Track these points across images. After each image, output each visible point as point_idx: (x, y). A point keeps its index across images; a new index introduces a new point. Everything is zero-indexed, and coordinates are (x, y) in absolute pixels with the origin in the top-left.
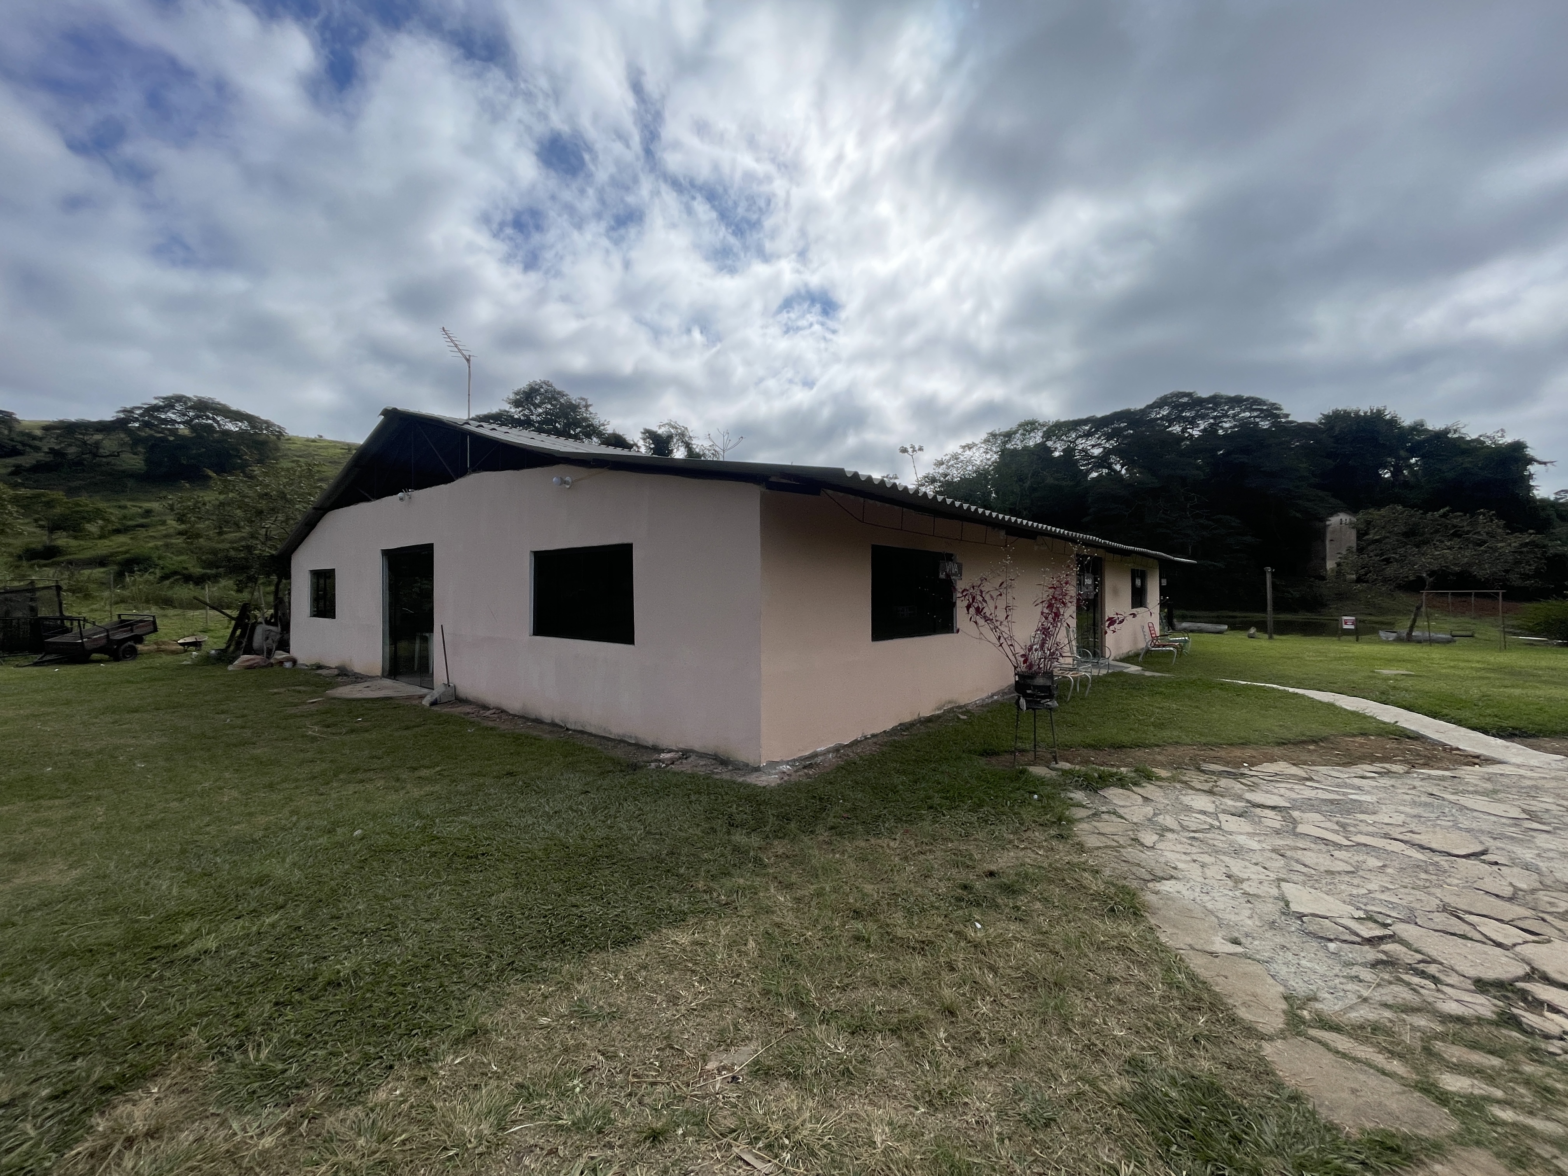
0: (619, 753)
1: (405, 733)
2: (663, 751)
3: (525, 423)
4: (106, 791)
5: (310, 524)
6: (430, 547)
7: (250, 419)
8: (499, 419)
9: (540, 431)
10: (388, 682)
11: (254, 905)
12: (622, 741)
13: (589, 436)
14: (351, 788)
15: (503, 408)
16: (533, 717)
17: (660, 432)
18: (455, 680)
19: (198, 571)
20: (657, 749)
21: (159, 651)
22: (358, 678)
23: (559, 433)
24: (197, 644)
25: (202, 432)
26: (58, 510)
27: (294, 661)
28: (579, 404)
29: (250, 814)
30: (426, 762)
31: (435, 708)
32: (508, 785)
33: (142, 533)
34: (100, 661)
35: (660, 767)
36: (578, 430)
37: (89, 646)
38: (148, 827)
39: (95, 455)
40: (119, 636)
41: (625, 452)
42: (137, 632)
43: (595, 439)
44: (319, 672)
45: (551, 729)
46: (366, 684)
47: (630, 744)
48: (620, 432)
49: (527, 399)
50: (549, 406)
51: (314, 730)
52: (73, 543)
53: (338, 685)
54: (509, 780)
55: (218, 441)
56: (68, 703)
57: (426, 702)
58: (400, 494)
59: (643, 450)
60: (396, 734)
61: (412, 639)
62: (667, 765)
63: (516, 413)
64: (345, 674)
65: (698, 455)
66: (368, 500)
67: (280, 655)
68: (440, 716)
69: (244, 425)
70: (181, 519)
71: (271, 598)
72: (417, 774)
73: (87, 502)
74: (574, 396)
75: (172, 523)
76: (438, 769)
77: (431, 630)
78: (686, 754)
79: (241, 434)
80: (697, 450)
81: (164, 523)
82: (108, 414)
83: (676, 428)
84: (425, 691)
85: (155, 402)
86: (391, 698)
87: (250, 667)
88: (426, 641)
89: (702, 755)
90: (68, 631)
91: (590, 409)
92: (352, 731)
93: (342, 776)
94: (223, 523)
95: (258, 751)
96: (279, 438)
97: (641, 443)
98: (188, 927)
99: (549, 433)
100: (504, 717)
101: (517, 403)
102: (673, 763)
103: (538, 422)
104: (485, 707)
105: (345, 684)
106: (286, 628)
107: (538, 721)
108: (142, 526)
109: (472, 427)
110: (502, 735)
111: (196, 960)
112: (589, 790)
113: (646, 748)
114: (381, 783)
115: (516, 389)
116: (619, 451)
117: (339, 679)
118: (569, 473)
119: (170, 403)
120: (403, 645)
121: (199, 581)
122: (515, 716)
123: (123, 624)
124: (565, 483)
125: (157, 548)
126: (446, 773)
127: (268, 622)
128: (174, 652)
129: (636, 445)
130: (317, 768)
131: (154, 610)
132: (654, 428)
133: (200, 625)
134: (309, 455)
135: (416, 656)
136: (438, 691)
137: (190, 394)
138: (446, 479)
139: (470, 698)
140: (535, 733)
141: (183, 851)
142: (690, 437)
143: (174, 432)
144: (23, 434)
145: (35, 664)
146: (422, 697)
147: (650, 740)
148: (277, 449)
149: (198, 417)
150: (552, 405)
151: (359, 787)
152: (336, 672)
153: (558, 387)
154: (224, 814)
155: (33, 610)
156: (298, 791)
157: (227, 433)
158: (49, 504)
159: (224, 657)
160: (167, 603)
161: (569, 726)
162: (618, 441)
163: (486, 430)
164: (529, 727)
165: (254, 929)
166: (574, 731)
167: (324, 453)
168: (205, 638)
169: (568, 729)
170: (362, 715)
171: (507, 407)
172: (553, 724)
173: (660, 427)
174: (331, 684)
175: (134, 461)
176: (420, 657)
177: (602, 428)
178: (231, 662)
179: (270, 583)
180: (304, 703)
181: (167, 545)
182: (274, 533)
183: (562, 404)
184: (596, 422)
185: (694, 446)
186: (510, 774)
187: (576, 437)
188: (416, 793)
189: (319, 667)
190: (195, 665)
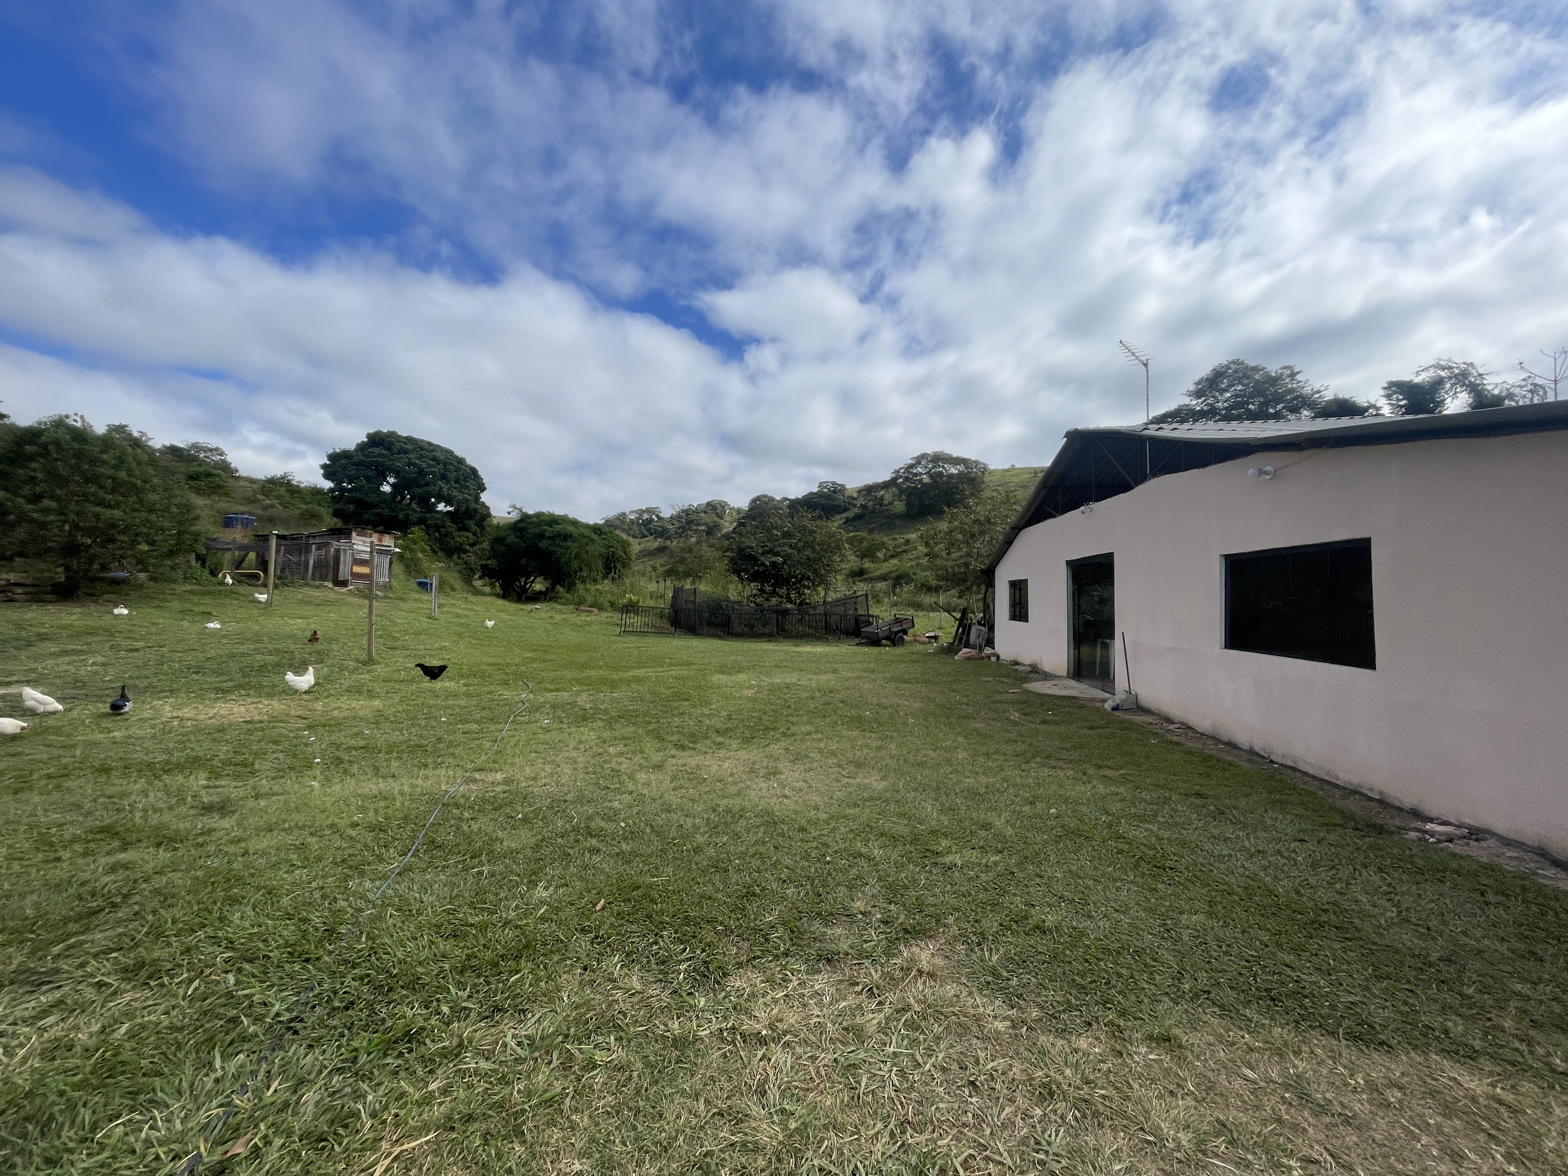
0: (1353, 805)
1: (1090, 732)
2: (1431, 820)
3: (1209, 414)
4: (895, 734)
5: (1008, 543)
6: (1111, 555)
7: (964, 461)
8: (1179, 416)
9: (1228, 418)
10: (1072, 683)
11: (982, 843)
12: (1354, 792)
13: (1295, 410)
14: (1046, 771)
15: (1181, 403)
16: (1226, 739)
17: (1417, 380)
18: (1136, 688)
19: (934, 583)
20: (1416, 814)
21: (915, 641)
22: (1047, 676)
23: (1253, 417)
24: (935, 638)
25: (936, 477)
26: (865, 544)
27: (998, 657)
28: (1282, 374)
29: (977, 773)
30: (1109, 763)
31: (1117, 713)
32: (1197, 807)
33: (905, 556)
34: (886, 646)
35: (1426, 841)
36: (1279, 407)
37: (881, 635)
38: (918, 765)
39: (881, 505)
40: (895, 629)
41: (1357, 421)
42: (904, 627)
43: (1305, 412)
44: (1017, 667)
45: (1249, 757)
46: (1055, 682)
47: (1371, 799)
48: (1345, 394)
49: (1211, 387)
50: (1240, 387)
51: (1015, 716)
52: (872, 565)
53: (1030, 680)
54: (1197, 801)
55: (947, 483)
56: (873, 671)
57: (1108, 706)
58: (1082, 508)
59: (1386, 411)
60: (1083, 732)
61: (1094, 643)
62: (1439, 841)
63: (1197, 404)
64: (1035, 672)
65: (1498, 400)
66: (1052, 516)
67: (988, 651)
68: (1122, 722)
69: (961, 468)
70: (927, 545)
71: (981, 605)
72: (1103, 772)
73: (879, 537)
74: (1273, 367)
75: (922, 549)
76: (1122, 772)
77: (1112, 636)
78: (1476, 834)
79: (961, 473)
80: (1496, 392)
81: (916, 549)
82: (886, 476)
83: (1451, 368)
84: (1107, 695)
85: (910, 462)
86: (1075, 698)
87: (969, 659)
88: (1106, 647)
89: (1509, 843)
90: (870, 624)
91: (1299, 377)
92: (1044, 722)
93: (1038, 759)
94: (952, 545)
95: (978, 725)
96: (983, 473)
97: (1382, 402)
98: (945, 843)
99: (1239, 418)
100: (1190, 733)
101: (1198, 394)
102: (1451, 841)
103: (1225, 409)
104: (1170, 721)
105: (1037, 680)
106: (992, 628)
107: (1231, 745)
108: (904, 551)
109: (1152, 432)
110: (1190, 753)
111: (949, 868)
112: (1306, 838)
113: (1401, 809)
114: (1070, 773)
115: (1197, 379)
116: (1345, 422)
117: (1032, 675)
118: (1269, 461)
119: (918, 460)
120: (1085, 649)
121: (937, 589)
122: (1203, 734)
123: (898, 621)
124: (1265, 473)
125: (912, 567)
126: (1130, 778)
127: (979, 623)
128: (923, 643)
129: (1373, 406)
130: (1020, 748)
131: (911, 612)
132: (1407, 376)
133: (937, 624)
134: (1006, 483)
135: (1098, 660)
136: (1120, 696)
137: (929, 452)
138: (1126, 488)
139: (1153, 709)
140: (1228, 758)
141: (938, 788)
142: (1480, 375)
143: (921, 481)
144: (849, 497)
145: (857, 645)
146: (1104, 701)
147: (1407, 800)
148: (983, 482)
149: (934, 467)
150: (1243, 385)
151: (1052, 772)
152: (1030, 669)
153: (1251, 363)
154: (960, 768)
155: (856, 610)
156: (1007, 764)
157: (951, 476)
158: (861, 541)
159: (951, 650)
160: (918, 606)
161: (1274, 758)
162: (1344, 408)
163: (1167, 431)
164: (1221, 750)
165: (984, 861)
166: (1282, 765)
167: (1015, 479)
168: (940, 633)
169: (1272, 761)
170: (1052, 710)
171: (1187, 401)
172: (1252, 752)
173: (1418, 373)
174: (1026, 679)
175: (899, 506)
176: (1102, 664)
177: (1317, 396)
178: (957, 653)
179: (979, 593)
180: (1007, 692)
181: (918, 565)
182: (983, 551)
183: (1257, 382)
184: (1307, 390)
185: (1489, 388)
186: (1198, 795)
187: (1277, 416)
188: (1102, 789)
189: (1017, 663)
190: (935, 654)
